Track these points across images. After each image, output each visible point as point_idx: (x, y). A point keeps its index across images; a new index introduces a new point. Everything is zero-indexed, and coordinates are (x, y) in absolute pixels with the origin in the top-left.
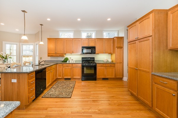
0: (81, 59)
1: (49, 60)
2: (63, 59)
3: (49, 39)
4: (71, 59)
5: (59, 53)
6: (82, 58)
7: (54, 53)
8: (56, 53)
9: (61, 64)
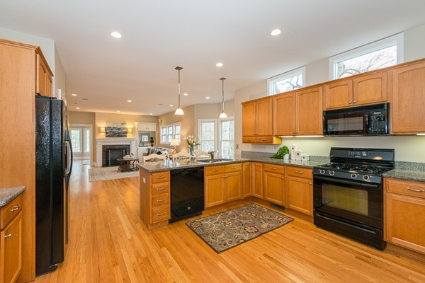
0: (328, 155)
1: (250, 150)
2: (275, 151)
3: (245, 104)
4: (296, 150)
5: (262, 134)
6: (333, 149)
7: (252, 134)
8: (256, 135)
9: (259, 164)
